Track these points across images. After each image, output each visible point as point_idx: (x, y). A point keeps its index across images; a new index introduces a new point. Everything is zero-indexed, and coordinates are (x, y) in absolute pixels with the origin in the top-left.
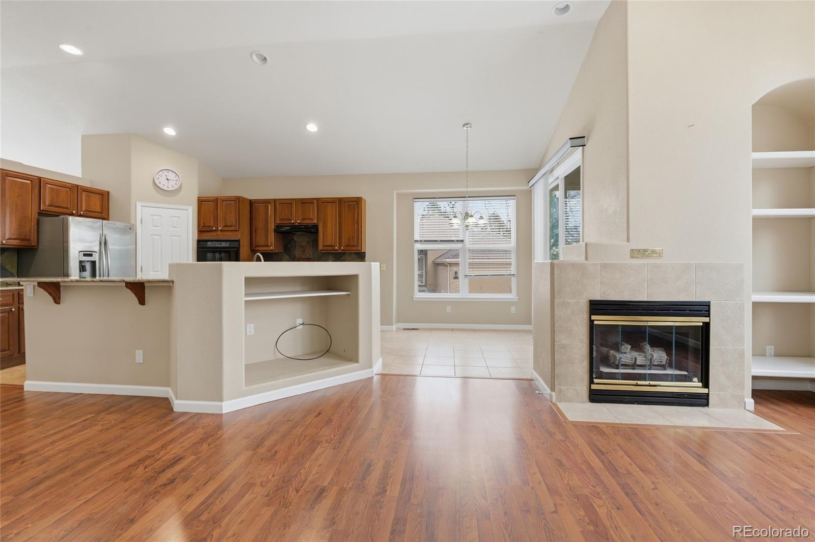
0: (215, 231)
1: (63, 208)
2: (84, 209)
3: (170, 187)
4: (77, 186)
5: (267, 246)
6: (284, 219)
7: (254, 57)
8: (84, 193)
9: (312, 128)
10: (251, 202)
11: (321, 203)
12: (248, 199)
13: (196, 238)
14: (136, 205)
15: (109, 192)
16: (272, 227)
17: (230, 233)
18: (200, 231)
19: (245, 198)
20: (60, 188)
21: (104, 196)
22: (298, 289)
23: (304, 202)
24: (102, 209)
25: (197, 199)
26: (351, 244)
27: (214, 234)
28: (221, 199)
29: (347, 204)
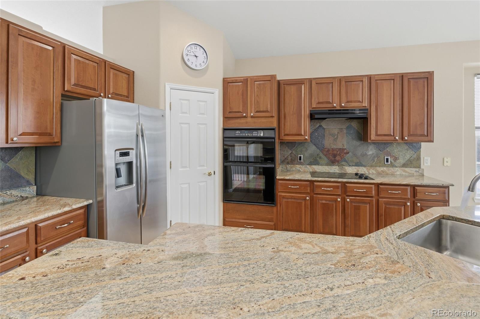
0: (245, 117)
1: (90, 88)
2: (111, 91)
3: (198, 65)
4: (105, 62)
5: (300, 135)
6: (322, 103)
8: (112, 71)
10: (280, 83)
11: (374, 80)
13: (222, 126)
14: (165, 86)
16: (305, 112)
17: (263, 120)
18: (226, 118)
20: (87, 62)
21: (130, 77)
23: (350, 81)
24: (128, 92)
25: (222, 79)
26: (419, 133)
27: (243, 120)
28: (251, 79)
29: (412, 81)
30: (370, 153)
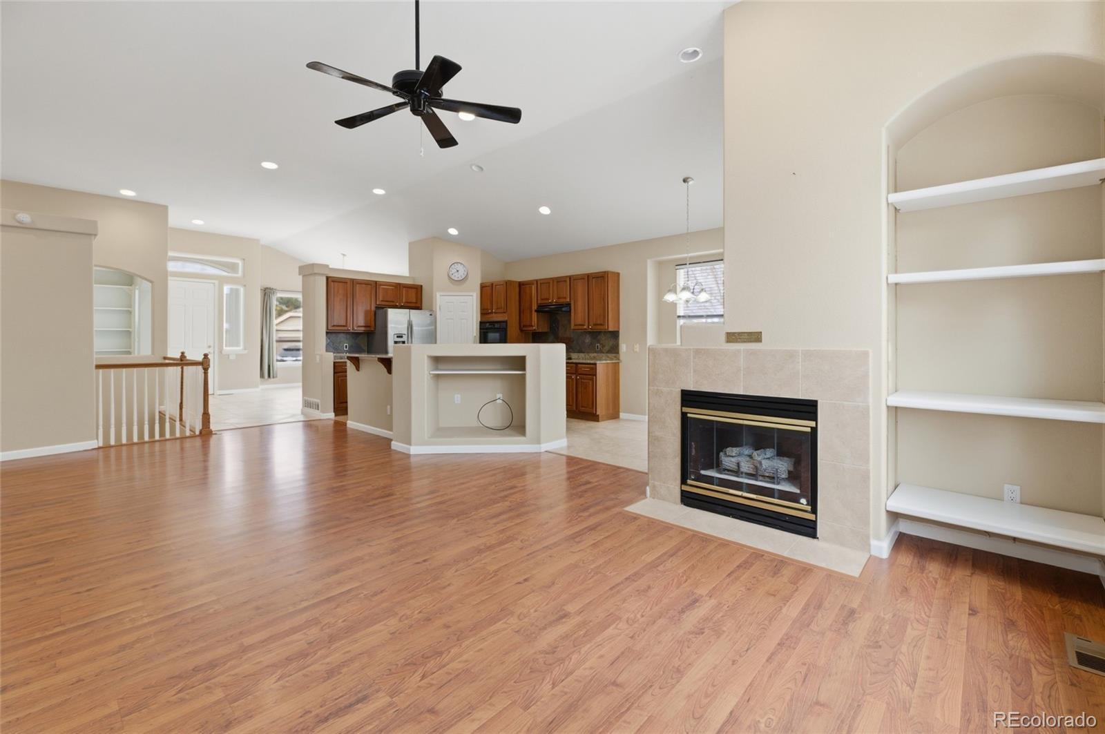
1: (386, 303)
2: (404, 301)
4: (400, 284)
5: (532, 326)
7: (473, 167)
8: (404, 289)
9: (545, 210)
10: (521, 285)
11: (571, 279)
12: (516, 282)
15: (421, 286)
19: (513, 281)
20: (388, 287)
21: (418, 289)
22: (499, 367)
23: (559, 281)
24: (417, 300)
26: (599, 322)
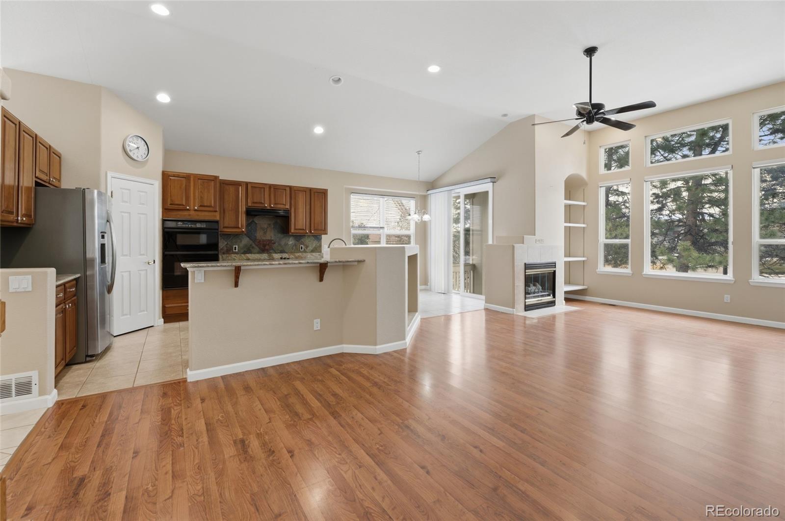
4: (50, 146)
6: (256, 203)
8: (53, 155)
13: (161, 217)
16: (242, 208)
17: (206, 214)
18: (165, 209)
27: (186, 213)
28: (194, 176)
29: (316, 194)
30: (291, 243)
